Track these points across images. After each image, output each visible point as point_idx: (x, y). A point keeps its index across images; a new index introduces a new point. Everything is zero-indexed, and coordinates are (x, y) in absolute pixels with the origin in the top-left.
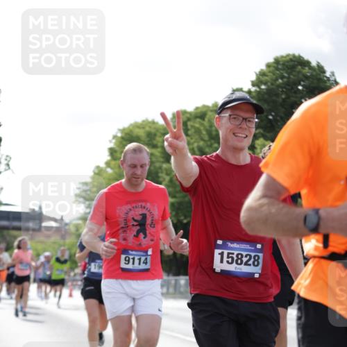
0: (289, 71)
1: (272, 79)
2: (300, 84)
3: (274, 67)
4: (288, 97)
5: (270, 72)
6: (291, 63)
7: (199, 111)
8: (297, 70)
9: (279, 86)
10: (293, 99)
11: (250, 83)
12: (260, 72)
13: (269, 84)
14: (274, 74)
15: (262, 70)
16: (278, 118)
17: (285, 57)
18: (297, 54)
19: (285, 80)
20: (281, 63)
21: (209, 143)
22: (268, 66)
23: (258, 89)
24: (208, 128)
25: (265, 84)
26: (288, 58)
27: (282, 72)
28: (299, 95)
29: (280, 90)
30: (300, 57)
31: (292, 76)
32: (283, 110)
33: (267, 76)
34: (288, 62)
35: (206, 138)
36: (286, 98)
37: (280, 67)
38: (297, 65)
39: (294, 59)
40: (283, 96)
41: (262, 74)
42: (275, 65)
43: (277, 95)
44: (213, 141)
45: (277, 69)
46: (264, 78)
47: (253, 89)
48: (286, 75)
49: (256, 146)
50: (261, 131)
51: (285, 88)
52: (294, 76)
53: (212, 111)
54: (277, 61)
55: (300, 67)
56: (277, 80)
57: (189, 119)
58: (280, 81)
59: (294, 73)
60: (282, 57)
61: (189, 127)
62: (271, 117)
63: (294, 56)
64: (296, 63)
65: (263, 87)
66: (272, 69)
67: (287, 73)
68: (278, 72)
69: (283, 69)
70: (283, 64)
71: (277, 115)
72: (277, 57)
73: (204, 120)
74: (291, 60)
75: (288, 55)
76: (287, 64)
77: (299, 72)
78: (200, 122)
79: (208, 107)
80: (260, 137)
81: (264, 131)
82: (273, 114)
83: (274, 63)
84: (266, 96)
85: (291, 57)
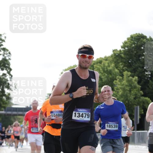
0: (137, 41)
1: (130, 45)
2: (142, 46)
3: (131, 39)
4: (137, 52)
5: (129, 41)
6: (138, 37)
7: (98, 60)
8: (141, 40)
9: (133, 48)
10: (139, 53)
11: (121, 47)
12: (124, 42)
13: (129, 47)
14: (131, 42)
15: (125, 41)
16: (133, 62)
17: (135, 35)
18: (140, 33)
19: (135, 45)
20: (134, 37)
21: (103, 74)
22: (128, 39)
23: (124, 50)
24: (103, 67)
25: (127, 47)
26: (136, 35)
27: (134, 41)
28: (142, 51)
29: (134, 49)
30: (142, 34)
31: (138, 43)
32: (135, 58)
33: (128, 43)
34: (136, 37)
35: (102, 72)
36: (136, 53)
37: (133, 39)
38: (141, 38)
39: (139, 35)
40: (135, 52)
41: (125, 43)
42: (131, 38)
43: (132, 52)
44: (105, 73)
45: (132, 40)
46: (127, 45)
47: (122, 49)
48: (136, 43)
49: (124, 74)
50: (126, 68)
51: (136, 48)
52: (139, 43)
53: (104, 60)
54: (132, 37)
55: (142, 39)
56: (132, 45)
57: (94, 64)
58: (133, 45)
59: (139, 41)
60: (134, 35)
61: (95, 67)
62: (130, 62)
63: (139, 34)
64: (140, 37)
65: (126, 48)
66: (129, 40)
67: (136, 41)
68: (132, 41)
69: (135, 40)
70: (135, 38)
71: (132, 60)
72: (132, 35)
73: (101, 64)
74: (138, 36)
75: (137, 34)
76: (136, 38)
77: (142, 41)
78: (99, 65)
79: (102, 58)
80: (125, 70)
81: (127, 68)
82: (131, 60)
83: (130, 37)
84: (127, 52)
85: (138, 34)
